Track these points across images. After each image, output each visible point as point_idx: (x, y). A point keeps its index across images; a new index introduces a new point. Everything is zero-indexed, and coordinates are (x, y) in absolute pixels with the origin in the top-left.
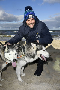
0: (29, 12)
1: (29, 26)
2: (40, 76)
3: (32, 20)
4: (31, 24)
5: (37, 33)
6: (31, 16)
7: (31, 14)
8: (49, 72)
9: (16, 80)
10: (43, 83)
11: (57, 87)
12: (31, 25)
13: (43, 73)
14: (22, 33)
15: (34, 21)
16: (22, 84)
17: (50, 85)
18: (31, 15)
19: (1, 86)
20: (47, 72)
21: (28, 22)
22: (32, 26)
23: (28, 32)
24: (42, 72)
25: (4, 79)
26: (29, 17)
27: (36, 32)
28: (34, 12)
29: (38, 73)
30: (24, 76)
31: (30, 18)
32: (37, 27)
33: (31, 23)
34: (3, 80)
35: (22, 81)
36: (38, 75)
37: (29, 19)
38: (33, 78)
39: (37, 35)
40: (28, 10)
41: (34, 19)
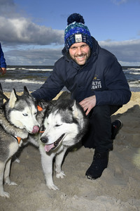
0: (76, 29)
1: (75, 61)
2: (99, 179)
3: (83, 46)
4: (80, 56)
5: (95, 78)
6: (78, 37)
7: (80, 33)
8: (122, 172)
9: (43, 185)
10: (103, 197)
11: (134, 207)
12: (80, 58)
13: (105, 172)
14: (61, 77)
15: (86, 49)
16: (53, 195)
17: (119, 201)
18: (80, 35)
19: (8, 196)
20: (118, 170)
21: (72, 52)
22: (81, 61)
23: (73, 76)
24: (105, 170)
25: (16, 182)
26: (74, 39)
27: (92, 76)
28: (86, 27)
29: (95, 171)
30: (62, 177)
31: (76, 41)
32: (95, 64)
33: (80, 53)
34: (13, 184)
35: (55, 188)
36: (95, 177)
37: (74, 45)
38: (81, 184)
39: (95, 81)
40: (74, 23)
41: (88, 43)
